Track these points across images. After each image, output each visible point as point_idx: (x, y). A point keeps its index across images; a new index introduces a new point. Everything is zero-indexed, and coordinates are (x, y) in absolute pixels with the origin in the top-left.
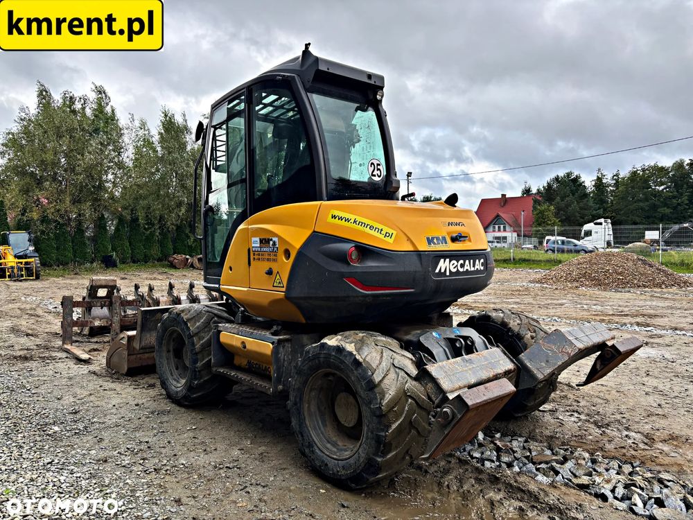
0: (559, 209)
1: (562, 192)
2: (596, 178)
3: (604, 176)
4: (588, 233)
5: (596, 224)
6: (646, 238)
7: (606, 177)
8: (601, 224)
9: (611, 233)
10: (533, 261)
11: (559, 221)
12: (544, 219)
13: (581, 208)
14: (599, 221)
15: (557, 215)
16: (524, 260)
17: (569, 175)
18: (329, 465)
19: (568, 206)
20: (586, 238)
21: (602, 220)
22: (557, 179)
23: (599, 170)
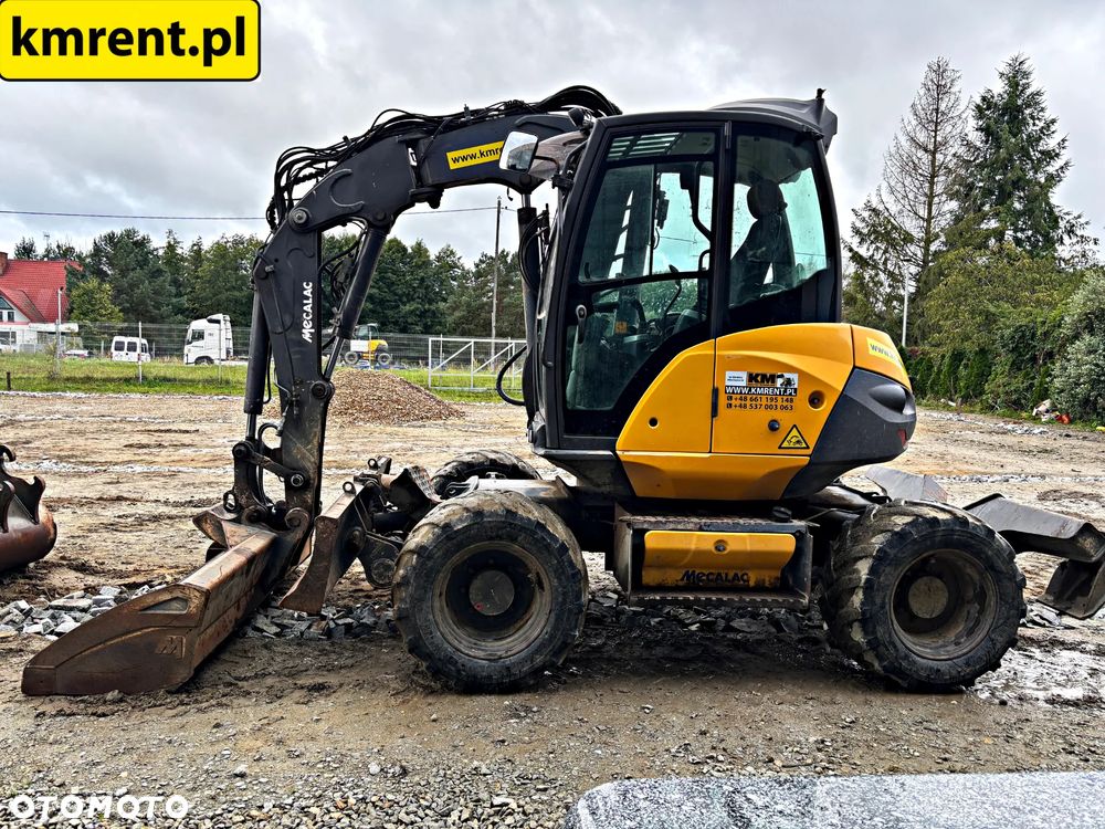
0: (119, 291)
1: (123, 262)
2: (165, 245)
3: (178, 243)
4: (199, 336)
5: (211, 321)
6: (352, 349)
7: (181, 245)
8: (218, 322)
9: (230, 336)
10: (182, 380)
11: (120, 311)
12: (92, 305)
13: (156, 292)
14: (214, 317)
15: (115, 300)
16: (166, 380)
17: (129, 234)
18: (942, 669)
19: (133, 286)
20: (194, 343)
21: (219, 316)
22: (110, 238)
23: (170, 232)
